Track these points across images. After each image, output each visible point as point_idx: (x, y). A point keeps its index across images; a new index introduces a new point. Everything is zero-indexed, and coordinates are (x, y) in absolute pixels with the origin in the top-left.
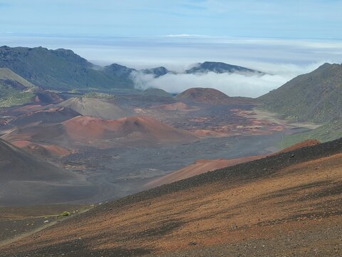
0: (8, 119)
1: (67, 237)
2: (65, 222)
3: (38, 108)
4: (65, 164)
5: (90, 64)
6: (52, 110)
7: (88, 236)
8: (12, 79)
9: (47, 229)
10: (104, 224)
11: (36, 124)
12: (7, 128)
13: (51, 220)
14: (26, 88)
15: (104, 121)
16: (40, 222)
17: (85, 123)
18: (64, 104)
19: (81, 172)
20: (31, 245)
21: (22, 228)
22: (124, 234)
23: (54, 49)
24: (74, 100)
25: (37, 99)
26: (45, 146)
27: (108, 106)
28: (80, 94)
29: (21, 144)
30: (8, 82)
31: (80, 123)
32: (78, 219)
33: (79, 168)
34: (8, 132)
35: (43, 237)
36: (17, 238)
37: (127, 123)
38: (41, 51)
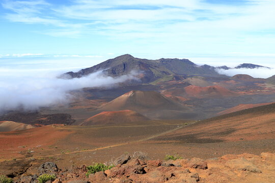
0: (163, 86)
1: (187, 133)
2: (186, 127)
3: (175, 82)
4: (185, 104)
5: (195, 65)
6: (180, 83)
7: (196, 133)
8: (165, 71)
9: (179, 129)
10: (202, 129)
11: (174, 88)
12: (163, 89)
13: (180, 126)
14: (170, 74)
15: (200, 88)
16: (176, 126)
17: (193, 88)
18: (185, 80)
19: (191, 107)
20: (173, 135)
21: (169, 128)
22: (211, 133)
23: (181, 59)
24: (189, 79)
25: (174, 78)
26: (177, 97)
27: (202, 81)
28: (192, 76)
29: (168, 96)
30: (164, 72)
31: (191, 88)
32: (191, 126)
33: (190, 106)
34: (163, 91)
35: (177, 132)
36: (167, 132)
37: (210, 88)
38: (176, 60)
